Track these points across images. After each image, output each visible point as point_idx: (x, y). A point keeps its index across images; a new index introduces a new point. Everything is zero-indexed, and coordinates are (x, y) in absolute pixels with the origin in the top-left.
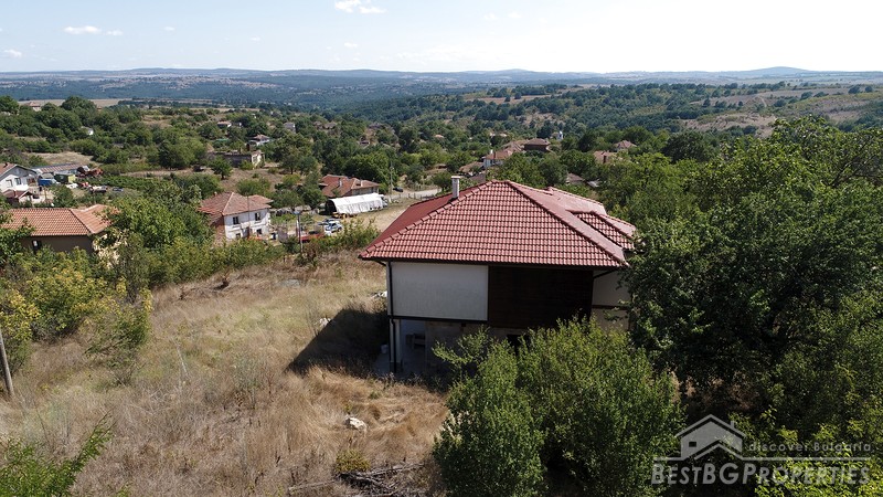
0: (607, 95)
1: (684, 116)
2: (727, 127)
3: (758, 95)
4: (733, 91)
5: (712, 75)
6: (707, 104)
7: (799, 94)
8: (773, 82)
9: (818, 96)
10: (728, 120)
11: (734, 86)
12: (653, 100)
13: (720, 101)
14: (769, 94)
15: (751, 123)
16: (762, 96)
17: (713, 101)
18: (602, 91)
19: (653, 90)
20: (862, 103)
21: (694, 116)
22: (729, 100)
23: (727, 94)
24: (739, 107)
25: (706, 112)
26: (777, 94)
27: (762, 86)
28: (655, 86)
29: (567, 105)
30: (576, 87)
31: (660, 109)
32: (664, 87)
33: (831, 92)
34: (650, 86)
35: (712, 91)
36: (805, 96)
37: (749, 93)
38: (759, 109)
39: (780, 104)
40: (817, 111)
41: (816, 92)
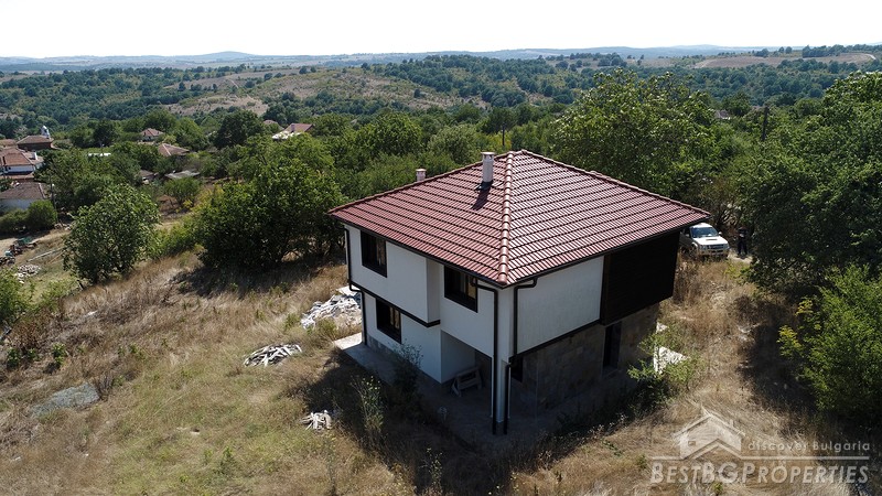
0: (64, 83)
1: (165, 102)
2: (212, 109)
3: (227, 77)
4: (202, 74)
5: (170, 59)
7: (261, 75)
8: (236, 65)
9: (278, 76)
10: (210, 102)
11: (200, 70)
12: (122, 87)
13: (195, 85)
14: (235, 76)
15: (232, 104)
16: (231, 78)
17: (188, 85)
18: (57, 79)
19: (118, 76)
20: (314, 82)
21: (175, 101)
22: (204, 83)
23: (197, 77)
24: (215, 90)
25: (186, 96)
26: (242, 75)
27: (226, 69)
28: (119, 71)
31: (134, 96)
32: (129, 72)
33: (288, 72)
34: (112, 71)
35: (180, 75)
36: (268, 77)
37: (218, 76)
38: (234, 91)
39: (250, 85)
40: (283, 91)
41: (274, 73)
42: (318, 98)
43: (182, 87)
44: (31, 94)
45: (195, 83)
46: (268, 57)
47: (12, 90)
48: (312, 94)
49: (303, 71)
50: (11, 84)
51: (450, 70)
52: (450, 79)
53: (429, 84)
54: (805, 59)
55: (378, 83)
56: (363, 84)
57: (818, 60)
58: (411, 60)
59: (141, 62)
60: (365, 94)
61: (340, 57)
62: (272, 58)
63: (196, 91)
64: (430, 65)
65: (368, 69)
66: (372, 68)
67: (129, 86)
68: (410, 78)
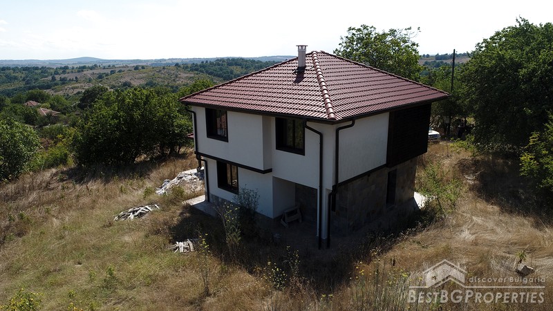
1: (42, 88)
2: (75, 92)
3: (85, 72)
4: (67, 71)
5: (44, 62)
7: (108, 71)
8: (90, 65)
9: (120, 71)
10: (73, 88)
11: (66, 68)
12: (11, 79)
13: (62, 77)
14: (91, 72)
16: (88, 73)
17: (58, 77)
19: (7, 72)
21: (48, 87)
22: (69, 76)
23: (64, 72)
24: (77, 80)
25: (56, 84)
26: (95, 71)
27: (84, 67)
28: (8, 68)
31: (19, 84)
32: (15, 69)
33: (126, 69)
34: (3, 69)
35: (52, 71)
36: (113, 72)
37: (79, 72)
39: (100, 77)
40: (123, 80)
41: (117, 70)
42: (147, 85)
43: (54, 79)
45: (63, 76)
46: (113, 60)
48: (143, 82)
49: (136, 68)
51: (231, 68)
52: (232, 72)
53: (219, 76)
54: (437, 61)
55: (186, 75)
56: (176, 76)
57: (444, 61)
58: (207, 62)
59: (24, 63)
60: (178, 82)
61: (160, 60)
62: (115, 61)
63: (64, 81)
64: (219, 65)
65: (179, 67)
66: (182, 66)
67: (16, 78)
68: (207, 72)
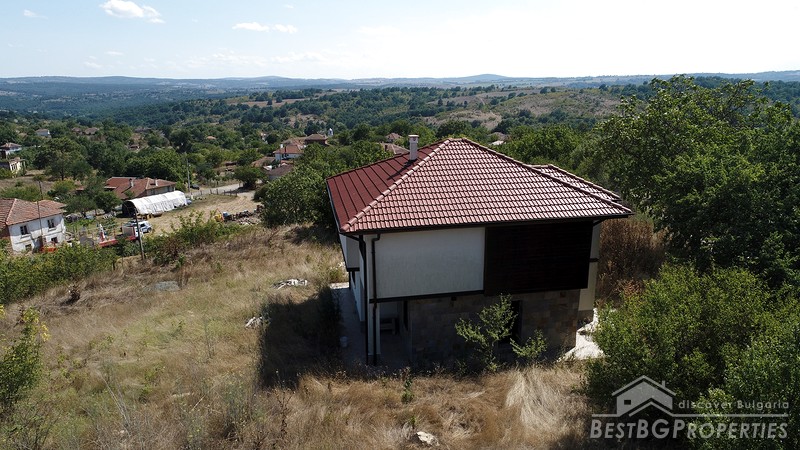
0: (358, 98)
1: (425, 114)
2: (459, 122)
3: (477, 96)
4: (458, 93)
5: (438, 80)
6: (440, 103)
7: (506, 94)
8: (487, 86)
9: (520, 95)
10: (459, 116)
11: (458, 89)
12: (397, 102)
14: (485, 95)
15: (476, 118)
16: (481, 96)
17: (445, 101)
18: (354, 94)
19: (396, 93)
20: (551, 101)
21: (432, 114)
22: (458, 100)
23: (454, 95)
24: (465, 106)
25: (441, 110)
26: (491, 95)
27: (479, 89)
28: (397, 89)
29: (325, 107)
30: (330, 91)
31: (404, 109)
32: (404, 90)
33: (529, 92)
34: (393, 90)
35: (442, 93)
36: (511, 96)
37: (471, 94)
38: (480, 107)
39: (494, 102)
40: (521, 108)
41: (518, 93)
42: (551, 115)
44: (335, 105)
45: (451, 100)
46: (517, 79)
47: (324, 103)
48: (547, 111)
49: (543, 91)
50: (324, 98)
55: (613, 103)
56: (597, 104)
59: (413, 83)
60: (597, 113)
61: (584, 79)
62: (522, 79)
63: (450, 106)
65: (606, 89)
66: (610, 89)
67: (402, 101)
